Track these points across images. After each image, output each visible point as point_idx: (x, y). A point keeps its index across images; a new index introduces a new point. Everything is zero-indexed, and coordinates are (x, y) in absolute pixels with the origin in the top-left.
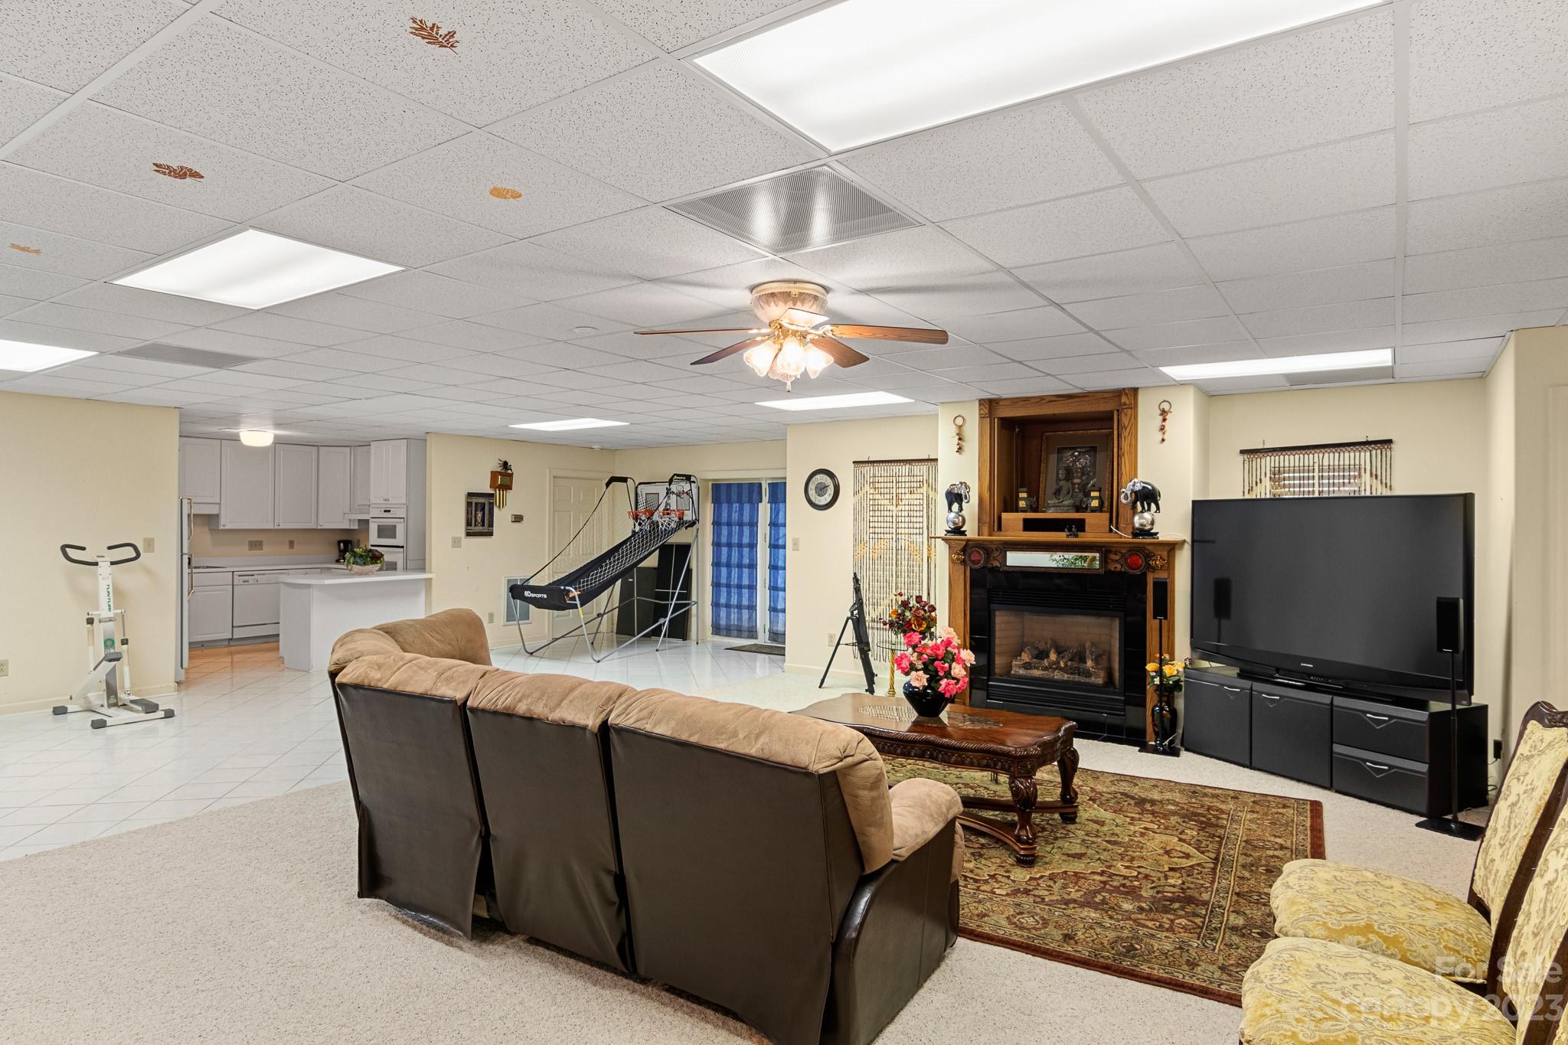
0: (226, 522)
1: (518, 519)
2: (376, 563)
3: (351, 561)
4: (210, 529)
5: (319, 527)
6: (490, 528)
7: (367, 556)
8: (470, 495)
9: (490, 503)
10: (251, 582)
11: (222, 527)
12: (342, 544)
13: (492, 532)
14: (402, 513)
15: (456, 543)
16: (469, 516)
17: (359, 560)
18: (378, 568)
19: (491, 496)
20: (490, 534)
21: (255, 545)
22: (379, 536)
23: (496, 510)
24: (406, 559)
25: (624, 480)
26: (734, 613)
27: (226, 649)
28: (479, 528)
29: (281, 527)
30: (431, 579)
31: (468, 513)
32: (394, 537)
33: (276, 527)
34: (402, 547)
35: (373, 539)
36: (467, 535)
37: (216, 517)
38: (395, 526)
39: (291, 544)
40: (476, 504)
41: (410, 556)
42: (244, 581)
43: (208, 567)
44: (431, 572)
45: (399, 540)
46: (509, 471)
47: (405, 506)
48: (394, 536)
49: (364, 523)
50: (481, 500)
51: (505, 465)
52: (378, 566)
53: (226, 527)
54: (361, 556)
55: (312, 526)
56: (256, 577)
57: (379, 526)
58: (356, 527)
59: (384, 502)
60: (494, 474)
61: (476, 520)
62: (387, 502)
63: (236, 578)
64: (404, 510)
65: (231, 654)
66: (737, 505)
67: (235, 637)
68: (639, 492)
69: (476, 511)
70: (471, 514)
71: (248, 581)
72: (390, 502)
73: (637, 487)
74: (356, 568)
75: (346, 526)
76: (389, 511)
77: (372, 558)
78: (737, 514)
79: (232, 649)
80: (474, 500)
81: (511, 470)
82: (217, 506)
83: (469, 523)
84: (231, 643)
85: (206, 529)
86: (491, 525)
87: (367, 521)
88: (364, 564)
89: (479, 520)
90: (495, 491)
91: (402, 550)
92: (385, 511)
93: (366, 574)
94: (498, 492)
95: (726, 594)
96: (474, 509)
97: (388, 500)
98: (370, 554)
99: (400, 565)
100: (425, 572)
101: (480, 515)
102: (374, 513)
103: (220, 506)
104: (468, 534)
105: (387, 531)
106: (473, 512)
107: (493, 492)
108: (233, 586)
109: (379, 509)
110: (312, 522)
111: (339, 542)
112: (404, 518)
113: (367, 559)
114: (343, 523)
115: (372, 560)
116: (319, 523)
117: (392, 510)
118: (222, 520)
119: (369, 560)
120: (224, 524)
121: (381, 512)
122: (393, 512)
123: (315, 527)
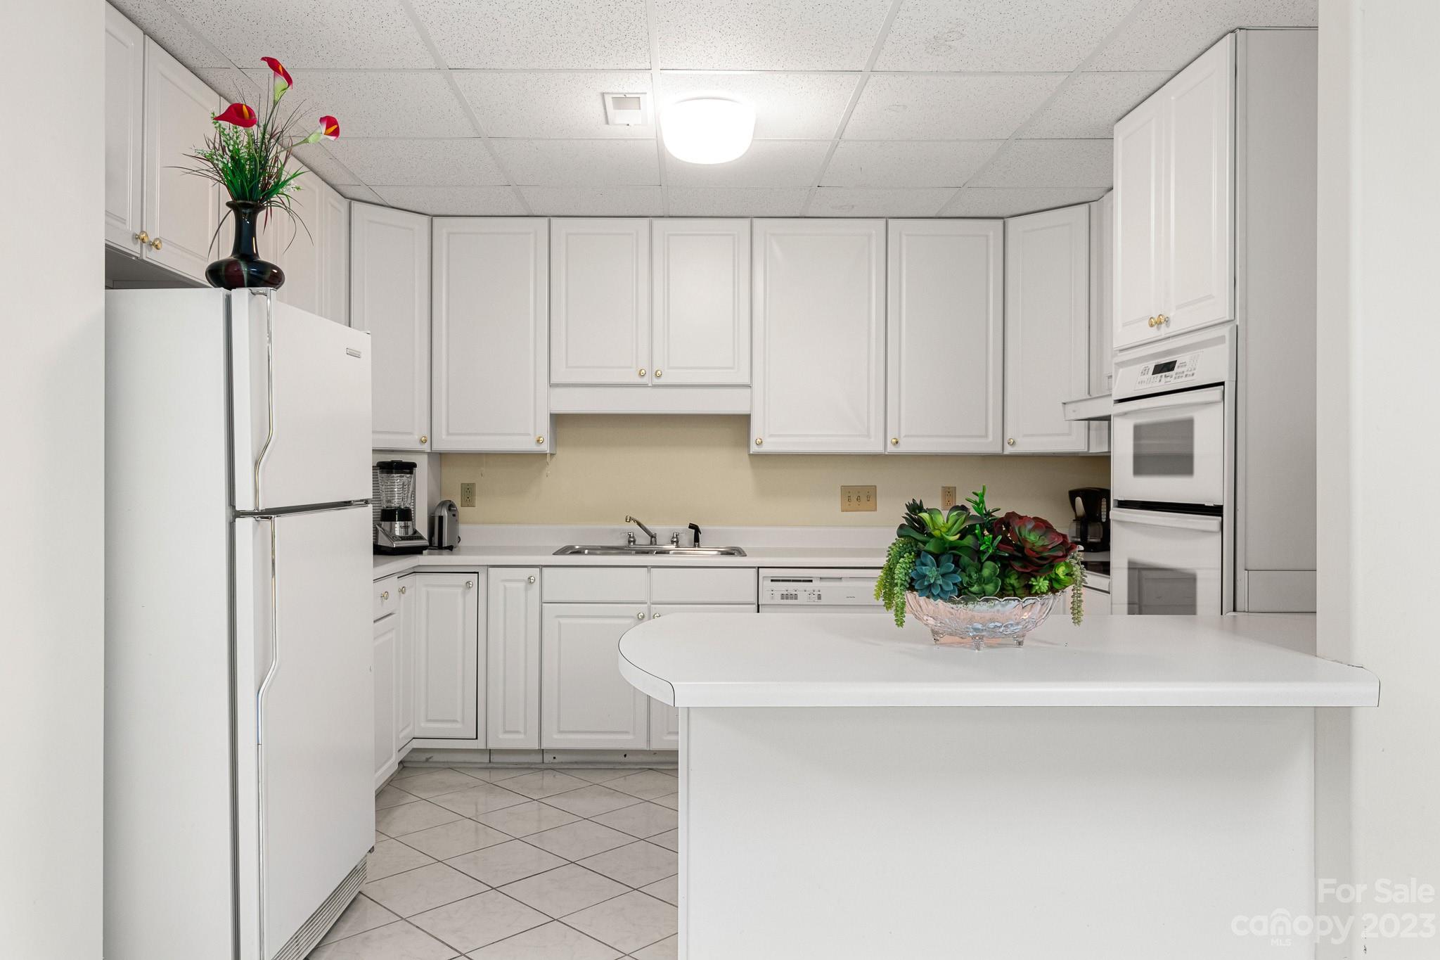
0: (767, 435)
2: (1030, 591)
3: (901, 573)
4: (749, 455)
5: (1009, 450)
7: (979, 552)
10: (803, 599)
11: (754, 449)
12: (1079, 500)
17: (931, 572)
21: (859, 498)
24: (1232, 563)
29: (904, 448)
32: (1187, 471)
33: (891, 449)
34: (1217, 511)
35: (1123, 481)
37: (744, 420)
38: (1188, 424)
39: (949, 497)
41: (1254, 551)
42: (783, 597)
45: (1206, 481)
47: (1226, 331)
48: (1186, 465)
53: (767, 449)
54: (950, 551)
55: (990, 445)
56: (816, 584)
57: (1138, 430)
58: (1105, 448)
59: (1154, 333)
62: (1164, 331)
63: (766, 585)
64: (1225, 350)
71: (796, 597)
72: (1174, 328)
75: (1075, 443)
76: (1172, 366)
85: (743, 455)
88: (963, 593)
91: (1212, 522)
92: (1158, 369)
97: (1167, 321)
98: (995, 543)
102: (1127, 380)
105: (1168, 447)
108: (758, 606)
109: (1141, 367)
110: (986, 436)
111: (1073, 495)
112: (1222, 384)
113: (980, 570)
114: (1069, 434)
115: (1003, 575)
116: (1008, 435)
117: (1180, 358)
118: (756, 431)
119: (986, 572)
120: (759, 440)
121: (1145, 377)
122: (1184, 364)
123: (997, 449)
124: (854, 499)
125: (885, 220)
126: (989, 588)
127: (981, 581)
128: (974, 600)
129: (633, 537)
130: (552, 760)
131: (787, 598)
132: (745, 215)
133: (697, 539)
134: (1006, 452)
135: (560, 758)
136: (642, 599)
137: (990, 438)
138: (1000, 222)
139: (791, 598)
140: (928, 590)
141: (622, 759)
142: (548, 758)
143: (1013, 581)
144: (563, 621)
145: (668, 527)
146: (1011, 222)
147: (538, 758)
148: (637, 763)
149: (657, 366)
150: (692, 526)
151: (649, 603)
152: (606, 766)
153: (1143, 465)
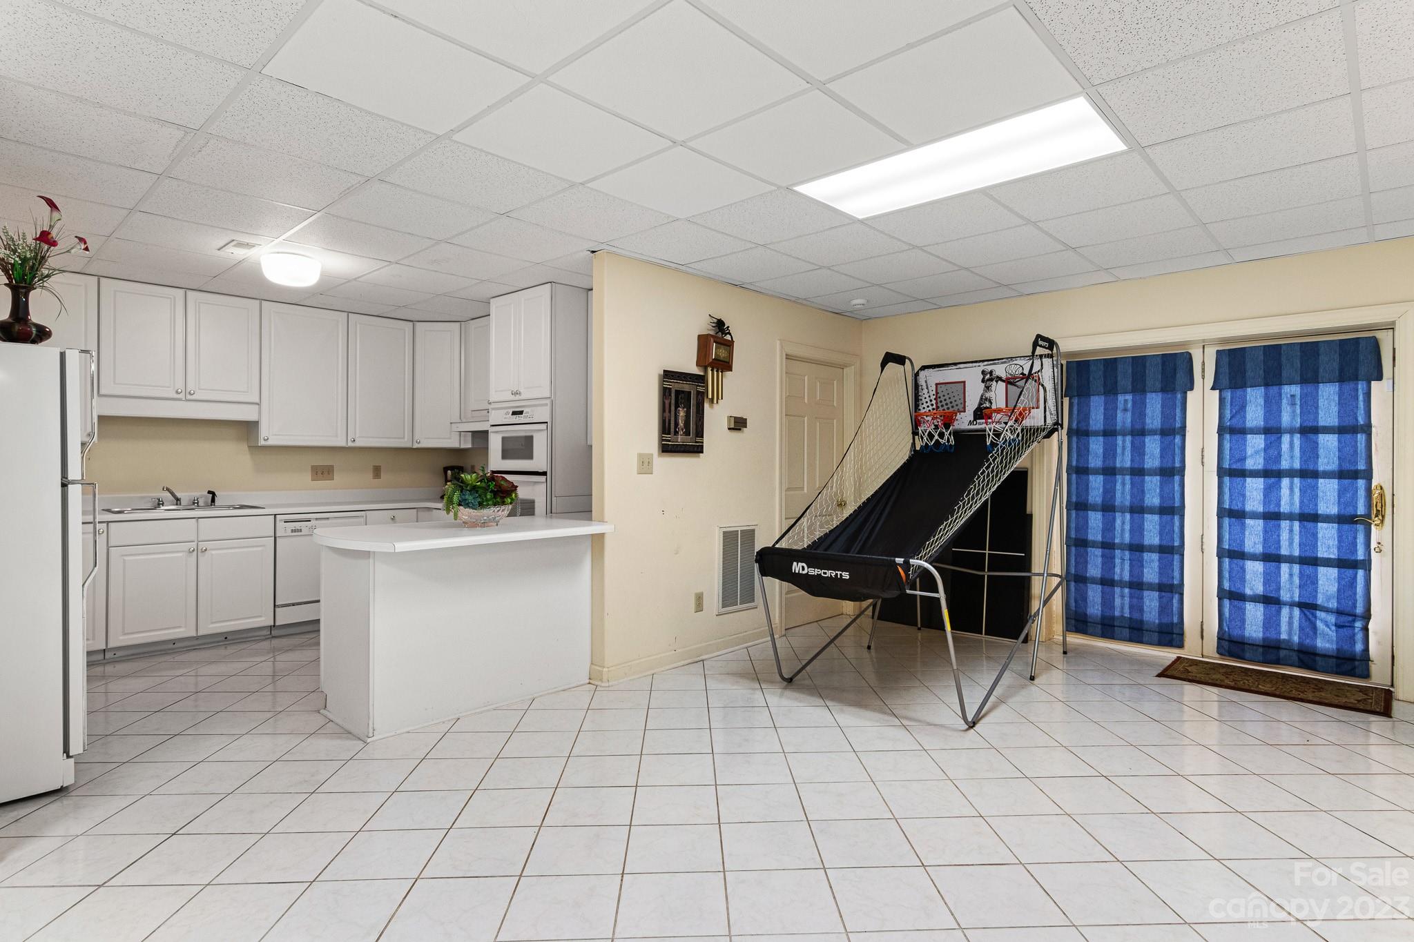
0: (270, 434)
1: (739, 424)
2: (503, 503)
3: (455, 499)
4: (249, 447)
5: (416, 446)
6: (698, 439)
7: (486, 489)
8: (668, 375)
9: (698, 393)
10: (305, 531)
11: (262, 443)
12: (448, 472)
13: (702, 447)
14: (542, 414)
15: (645, 466)
16: (667, 414)
17: (470, 498)
18: (506, 513)
19: (701, 379)
20: (698, 450)
21: (323, 473)
22: (504, 457)
23: (706, 405)
24: (550, 494)
25: (900, 360)
26: (1122, 596)
27: (266, 644)
28: (680, 439)
29: (357, 444)
30: (602, 535)
31: (664, 411)
32: (530, 457)
33: (350, 444)
34: (544, 474)
35: (496, 461)
36: (663, 452)
37: (254, 425)
38: (531, 438)
39: (377, 472)
40: (678, 392)
41: (558, 489)
42: (292, 531)
43: (242, 507)
44: (602, 521)
45: (539, 461)
46: (728, 337)
47: (548, 402)
48: (529, 455)
49: (481, 437)
50: (685, 387)
51: (720, 325)
52: (507, 509)
53: (270, 443)
54: (474, 489)
55: (405, 443)
56: (313, 523)
57: (504, 439)
58: (469, 446)
59: (513, 397)
60: (703, 341)
61: (676, 424)
62: (518, 397)
63: (280, 525)
64: (548, 408)
65: (274, 650)
66: (1129, 397)
67: (277, 624)
68: (922, 381)
69: (677, 406)
70: (670, 412)
71: (301, 531)
72: (522, 397)
73: (917, 375)
74: (465, 513)
75: (453, 443)
76: (521, 413)
77: (495, 493)
78: (1129, 415)
79: (275, 642)
80: (675, 385)
81: (730, 334)
82: (257, 406)
83: (665, 428)
84: (275, 633)
85: (244, 447)
86: (700, 433)
87: (484, 434)
88: (481, 505)
89: (681, 424)
90: (706, 371)
91: (543, 478)
92: (514, 413)
93: (484, 525)
94: (710, 372)
95: (1100, 560)
96: (673, 402)
97: (520, 393)
98: (492, 485)
99: (540, 506)
100: (590, 519)
101: (682, 413)
102: (498, 416)
103: (260, 409)
104: (666, 449)
105: (519, 447)
106: (673, 408)
107: (702, 374)
108: (275, 538)
109: (505, 411)
110: (404, 438)
111: (446, 469)
112: (547, 423)
113: (486, 497)
114: (450, 438)
115: (495, 497)
116: (415, 439)
117: (525, 410)
118: (264, 431)
119: (489, 497)
120: (266, 438)
121: (508, 416)
122: (528, 413)
123: (409, 445)
124: (319, 473)
125: (346, 314)
126: (490, 503)
127: (487, 500)
128: (484, 508)
129: (162, 501)
130: (112, 656)
131: (295, 532)
132: (257, 297)
133: (213, 500)
134: (414, 447)
135: (119, 654)
136: (192, 539)
137: (406, 440)
138: (411, 323)
139: (298, 532)
140: (467, 505)
141: (171, 646)
142: (108, 655)
143: (498, 500)
144: (126, 558)
145: (187, 494)
146: (418, 324)
147: (100, 657)
148: (183, 648)
149: (190, 387)
150: (209, 492)
151: (196, 540)
152: (159, 653)
153: (506, 454)
